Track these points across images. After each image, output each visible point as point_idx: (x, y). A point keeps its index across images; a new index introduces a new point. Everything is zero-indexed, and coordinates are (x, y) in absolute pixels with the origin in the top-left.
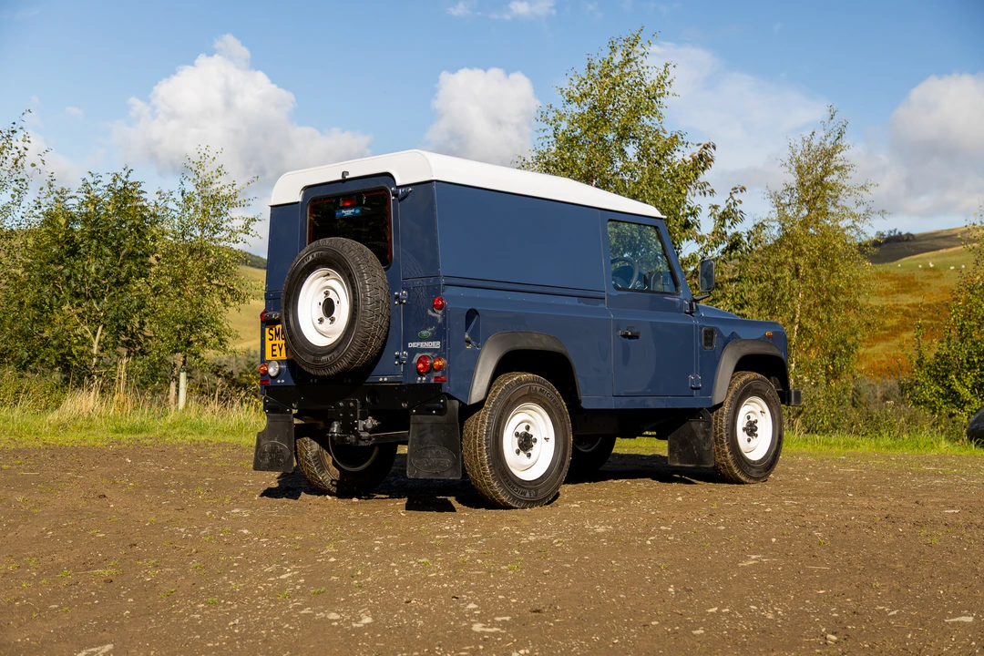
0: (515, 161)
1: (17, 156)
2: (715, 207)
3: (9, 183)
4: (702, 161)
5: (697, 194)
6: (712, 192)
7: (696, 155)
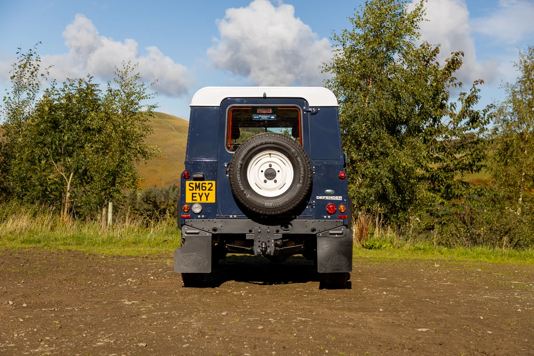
0: (321, 66)
1: (33, 69)
2: (464, 94)
3: (27, 86)
4: (454, 64)
5: (451, 86)
6: (460, 84)
7: (450, 60)
